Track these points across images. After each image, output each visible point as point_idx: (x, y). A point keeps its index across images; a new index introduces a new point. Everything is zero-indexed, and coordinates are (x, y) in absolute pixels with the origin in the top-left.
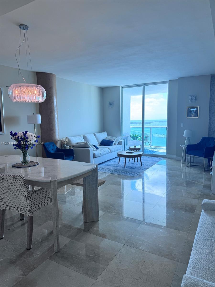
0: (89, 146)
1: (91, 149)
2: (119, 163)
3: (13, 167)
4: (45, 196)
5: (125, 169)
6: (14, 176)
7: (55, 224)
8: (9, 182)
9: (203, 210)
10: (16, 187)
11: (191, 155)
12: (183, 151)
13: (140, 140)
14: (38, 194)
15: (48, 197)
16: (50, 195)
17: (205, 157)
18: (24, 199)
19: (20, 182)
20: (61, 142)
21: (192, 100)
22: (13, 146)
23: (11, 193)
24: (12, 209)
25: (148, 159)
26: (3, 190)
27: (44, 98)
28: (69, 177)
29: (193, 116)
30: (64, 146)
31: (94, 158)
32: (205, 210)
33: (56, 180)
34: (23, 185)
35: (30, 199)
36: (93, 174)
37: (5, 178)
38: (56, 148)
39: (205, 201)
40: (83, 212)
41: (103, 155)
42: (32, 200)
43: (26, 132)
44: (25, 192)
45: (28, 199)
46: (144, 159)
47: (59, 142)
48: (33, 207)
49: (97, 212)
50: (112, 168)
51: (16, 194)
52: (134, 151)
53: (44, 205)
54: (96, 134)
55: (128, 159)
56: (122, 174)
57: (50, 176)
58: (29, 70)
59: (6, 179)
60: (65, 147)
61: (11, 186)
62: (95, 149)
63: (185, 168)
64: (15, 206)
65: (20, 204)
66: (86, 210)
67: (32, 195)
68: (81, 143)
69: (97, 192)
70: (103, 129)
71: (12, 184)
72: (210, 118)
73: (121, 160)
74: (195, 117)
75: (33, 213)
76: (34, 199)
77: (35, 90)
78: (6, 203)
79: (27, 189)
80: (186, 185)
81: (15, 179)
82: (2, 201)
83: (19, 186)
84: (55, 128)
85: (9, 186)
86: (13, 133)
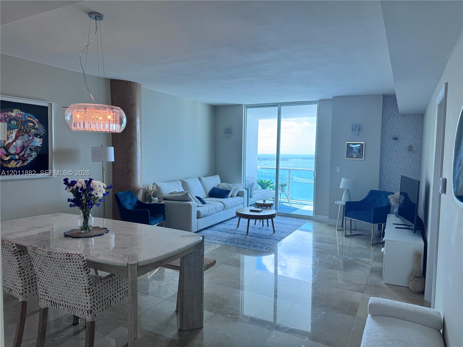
0: (191, 198)
1: (194, 203)
2: (238, 227)
3: (66, 236)
4: (117, 287)
5: (248, 237)
6: (68, 254)
7: (131, 336)
8: (59, 264)
9: (369, 315)
10: (71, 273)
11: (351, 219)
12: (340, 211)
13: (271, 189)
14: (106, 283)
15: (121, 289)
16: (124, 285)
17: (374, 222)
18: (83, 292)
19: (77, 265)
20: (145, 191)
21: (354, 132)
22: (68, 201)
23: (61, 282)
24: (61, 307)
25: (284, 221)
26: (48, 276)
27: (122, 125)
28: (157, 258)
29: (355, 156)
30: (149, 198)
31: (197, 218)
32: (372, 316)
33: (136, 264)
34: (82, 270)
35: (93, 293)
36: (196, 251)
37: (52, 258)
38: (136, 201)
39: (372, 300)
40: (177, 311)
41: (213, 213)
42: (96, 294)
43: (91, 180)
44: (84, 280)
45: (89, 292)
46: (279, 221)
47: (141, 192)
48: (96, 306)
49: (201, 314)
50: (227, 235)
51: (69, 283)
52: (263, 208)
53: (114, 302)
54: (202, 178)
55: (252, 221)
56: (242, 246)
57: (127, 256)
58: (100, 76)
59: (55, 258)
60: (151, 200)
61: (61, 271)
62: (200, 204)
63: (343, 239)
64: (66, 304)
65: (75, 300)
66: (183, 310)
67: (96, 286)
68: (178, 193)
69: (202, 280)
70: (214, 171)
71: (64, 267)
72: (381, 161)
73: (242, 222)
74: (359, 158)
75: (95, 316)
76: (99, 292)
77: (109, 114)
78: (51, 297)
79: (88, 276)
80: (344, 267)
81: (70, 259)
82: (45, 294)
83: (75, 271)
84: (136, 169)
85: (58, 270)
86: (69, 181)
